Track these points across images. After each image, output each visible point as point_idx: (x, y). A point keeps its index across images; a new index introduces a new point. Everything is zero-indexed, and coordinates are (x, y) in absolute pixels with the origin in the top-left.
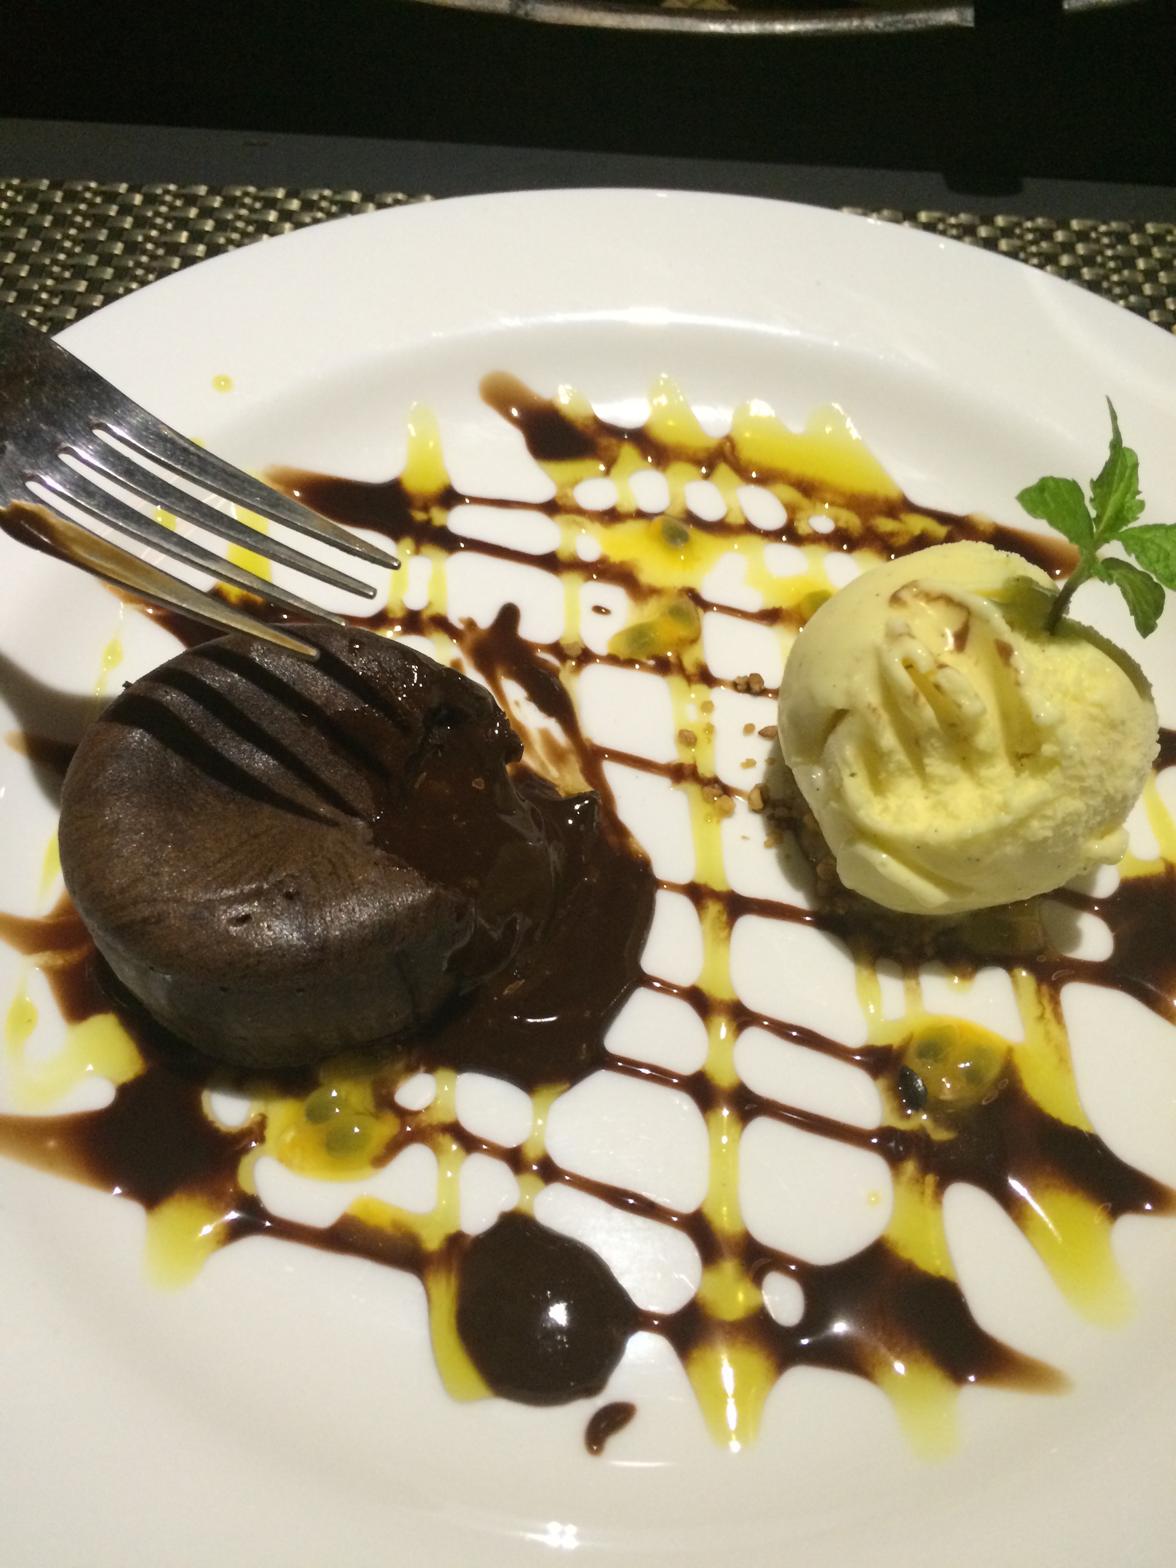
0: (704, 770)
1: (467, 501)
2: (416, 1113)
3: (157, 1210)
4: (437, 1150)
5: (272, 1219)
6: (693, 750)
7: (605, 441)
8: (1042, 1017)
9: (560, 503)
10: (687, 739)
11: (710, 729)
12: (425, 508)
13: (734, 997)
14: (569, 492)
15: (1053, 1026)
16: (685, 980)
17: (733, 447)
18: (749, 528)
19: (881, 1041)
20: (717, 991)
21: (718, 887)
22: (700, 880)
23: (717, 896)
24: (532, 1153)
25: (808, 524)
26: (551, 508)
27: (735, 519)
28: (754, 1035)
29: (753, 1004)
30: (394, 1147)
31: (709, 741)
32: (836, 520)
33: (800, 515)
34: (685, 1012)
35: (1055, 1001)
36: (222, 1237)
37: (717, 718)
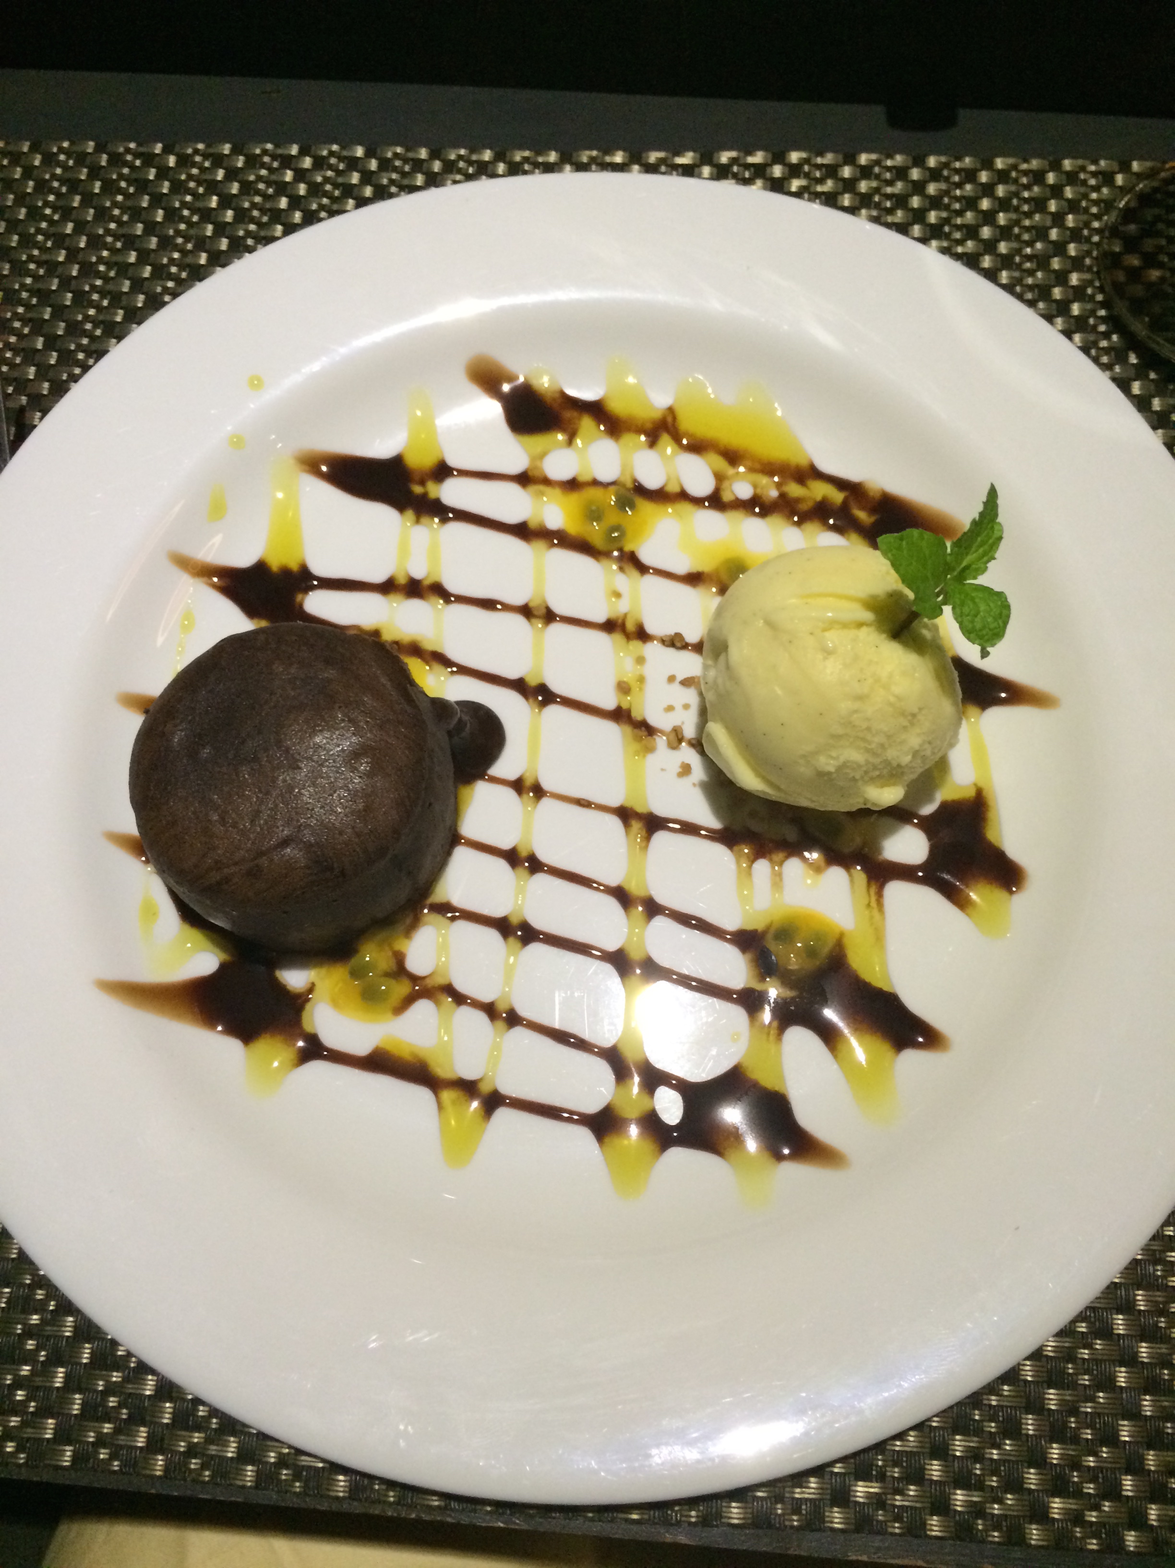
0: (636, 715)
1: (455, 473)
2: (423, 978)
3: (252, 1045)
4: (437, 1003)
5: (327, 1050)
6: (629, 698)
7: (568, 414)
8: (869, 905)
9: (530, 473)
10: (623, 688)
11: (641, 679)
12: (422, 483)
13: (647, 894)
14: (538, 463)
15: (876, 912)
16: (613, 882)
17: (674, 418)
18: (683, 496)
19: (749, 927)
20: (634, 888)
21: (640, 809)
22: (628, 804)
23: (639, 816)
24: (502, 1006)
25: (732, 492)
26: (524, 479)
27: (673, 488)
28: (660, 922)
29: (661, 898)
30: (409, 1001)
31: (641, 689)
32: (755, 487)
33: (725, 485)
34: (612, 904)
35: (880, 895)
36: (296, 1062)
37: (648, 670)
